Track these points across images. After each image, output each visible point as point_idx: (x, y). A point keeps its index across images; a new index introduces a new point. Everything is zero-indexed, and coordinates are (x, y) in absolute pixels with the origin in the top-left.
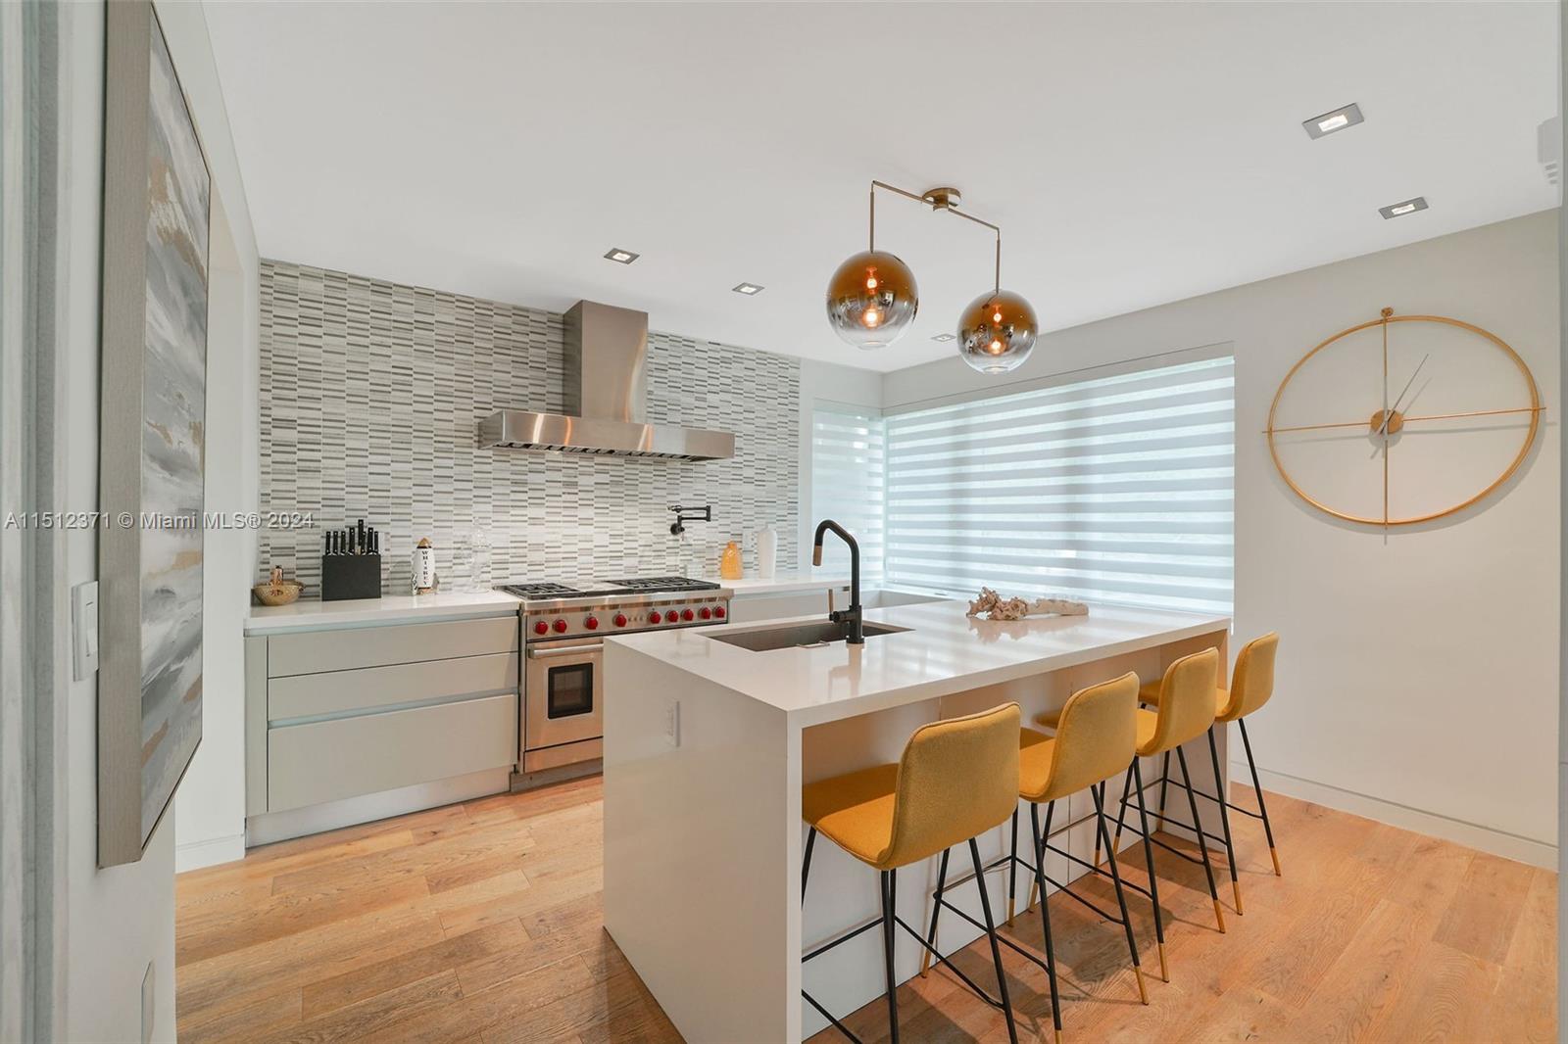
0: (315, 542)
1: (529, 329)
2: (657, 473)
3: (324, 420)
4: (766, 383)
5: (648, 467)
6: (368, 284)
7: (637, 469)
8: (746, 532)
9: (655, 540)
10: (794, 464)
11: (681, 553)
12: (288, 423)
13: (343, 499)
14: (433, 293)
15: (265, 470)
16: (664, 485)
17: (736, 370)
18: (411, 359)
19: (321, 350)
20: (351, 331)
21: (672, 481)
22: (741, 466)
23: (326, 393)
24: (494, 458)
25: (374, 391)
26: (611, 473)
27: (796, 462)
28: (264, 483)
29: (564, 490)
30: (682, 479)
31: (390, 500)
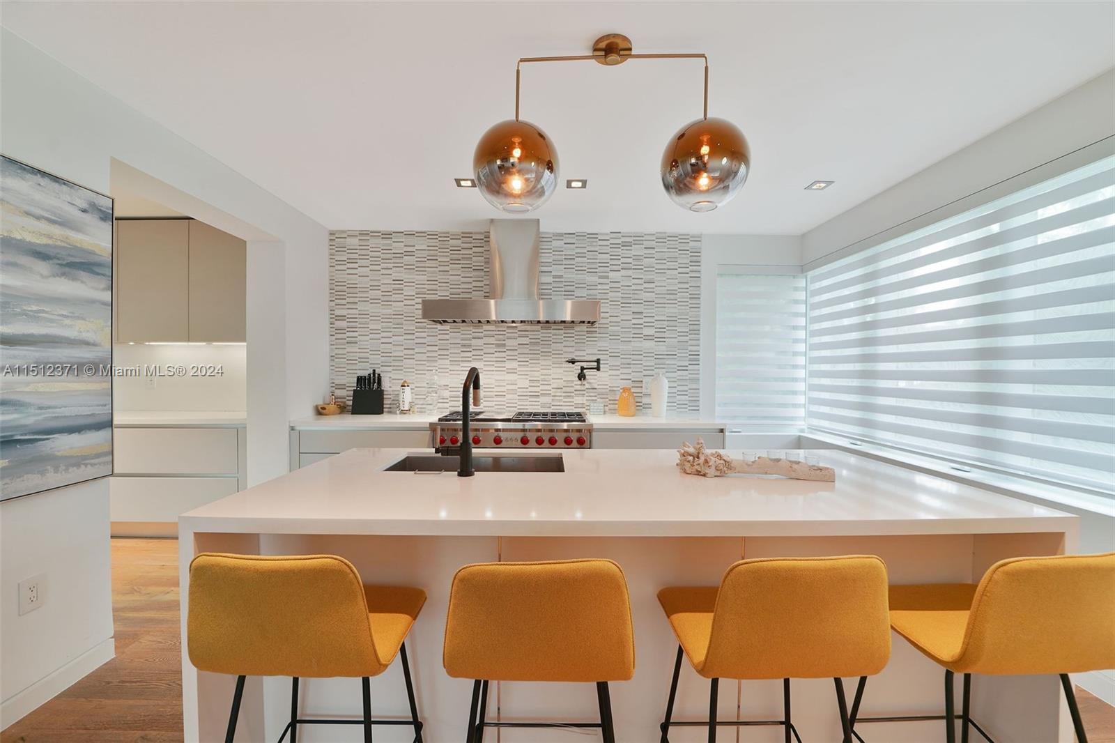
0: (353, 381)
1: (472, 245)
2: (566, 335)
3: (359, 314)
4: (665, 257)
5: (560, 331)
6: (380, 234)
7: (550, 333)
8: (645, 380)
9: (565, 384)
10: (696, 323)
11: (587, 394)
12: (341, 318)
13: (368, 358)
14: (414, 233)
15: (332, 343)
16: (573, 344)
17: (637, 250)
18: (402, 275)
19: (357, 276)
20: (372, 263)
21: (579, 341)
22: (642, 326)
23: (360, 299)
24: (450, 330)
25: (384, 295)
26: (530, 337)
27: (699, 321)
28: (332, 350)
29: (496, 350)
30: (587, 339)
31: (392, 358)
